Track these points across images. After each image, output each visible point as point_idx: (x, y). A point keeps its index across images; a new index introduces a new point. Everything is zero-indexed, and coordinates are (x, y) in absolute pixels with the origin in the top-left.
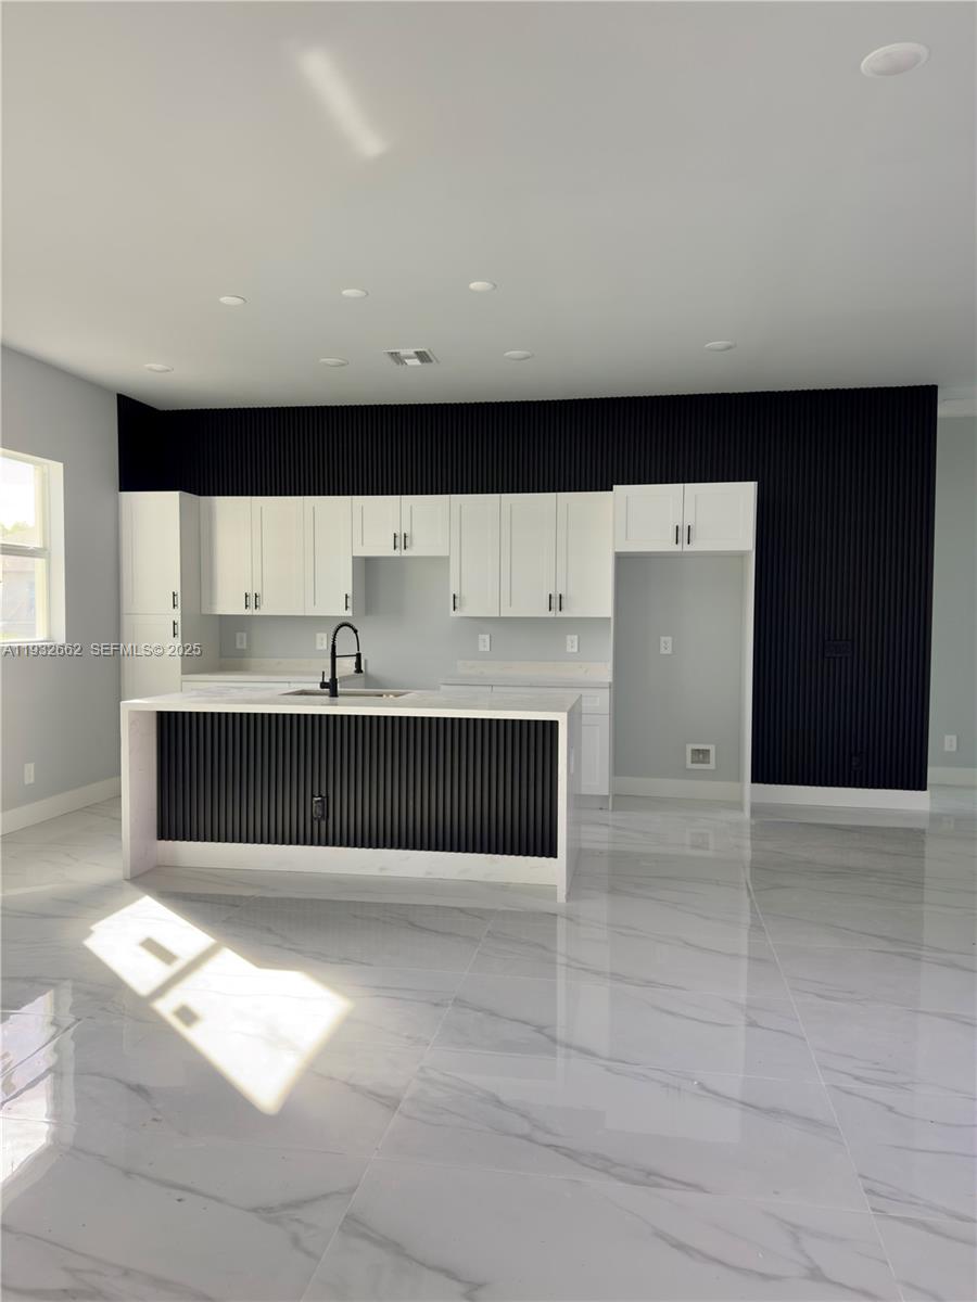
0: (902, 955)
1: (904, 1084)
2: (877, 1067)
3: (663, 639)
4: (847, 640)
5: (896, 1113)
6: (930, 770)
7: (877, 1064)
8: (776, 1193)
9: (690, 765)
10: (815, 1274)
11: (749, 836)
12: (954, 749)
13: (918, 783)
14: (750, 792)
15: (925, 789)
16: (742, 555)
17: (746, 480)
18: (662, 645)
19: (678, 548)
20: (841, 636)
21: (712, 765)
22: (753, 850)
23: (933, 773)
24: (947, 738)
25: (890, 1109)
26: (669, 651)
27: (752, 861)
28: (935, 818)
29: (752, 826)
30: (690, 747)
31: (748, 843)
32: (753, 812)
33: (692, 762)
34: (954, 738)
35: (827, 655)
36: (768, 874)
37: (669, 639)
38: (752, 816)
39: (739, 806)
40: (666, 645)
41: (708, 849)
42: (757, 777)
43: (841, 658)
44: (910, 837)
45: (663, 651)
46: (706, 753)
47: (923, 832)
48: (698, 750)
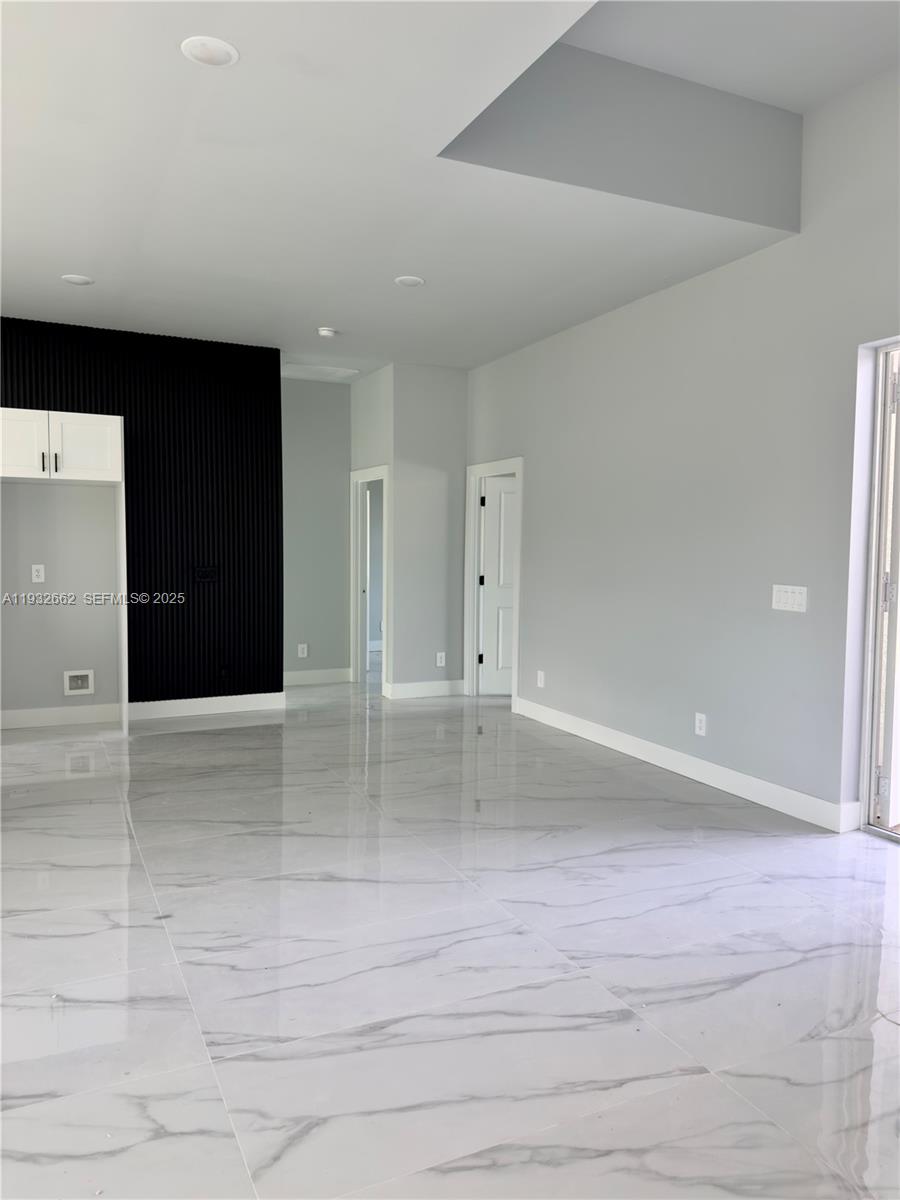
0: (253, 834)
1: (246, 943)
2: (226, 935)
3: (34, 567)
4: (214, 566)
5: (239, 970)
6: (284, 673)
7: (225, 932)
8: (127, 1074)
9: (68, 692)
10: (160, 1133)
11: (127, 752)
12: (306, 655)
13: (276, 686)
14: (127, 710)
15: (281, 690)
16: (113, 485)
17: (113, 414)
18: (34, 574)
19: (45, 475)
20: (209, 563)
21: (91, 690)
22: (131, 764)
23: (288, 677)
24: (300, 647)
25: (233, 968)
26: (42, 580)
27: (132, 775)
28: (290, 714)
29: (130, 744)
30: (67, 675)
31: (126, 759)
32: (131, 729)
33: (71, 689)
34: (305, 646)
35: (198, 579)
36: (142, 785)
37: (41, 567)
38: (129, 734)
39: (119, 726)
40: (38, 574)
41: (88, 771)
42: (135, 696)
43: (209, 582)
44: (269, 732)
45: (35, 580)
46: (84, 678)
47: (280, 726)
48: (77, 677)
